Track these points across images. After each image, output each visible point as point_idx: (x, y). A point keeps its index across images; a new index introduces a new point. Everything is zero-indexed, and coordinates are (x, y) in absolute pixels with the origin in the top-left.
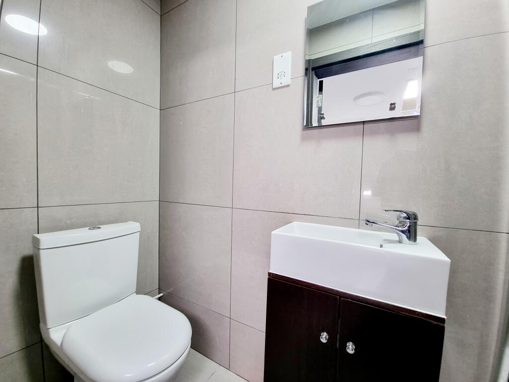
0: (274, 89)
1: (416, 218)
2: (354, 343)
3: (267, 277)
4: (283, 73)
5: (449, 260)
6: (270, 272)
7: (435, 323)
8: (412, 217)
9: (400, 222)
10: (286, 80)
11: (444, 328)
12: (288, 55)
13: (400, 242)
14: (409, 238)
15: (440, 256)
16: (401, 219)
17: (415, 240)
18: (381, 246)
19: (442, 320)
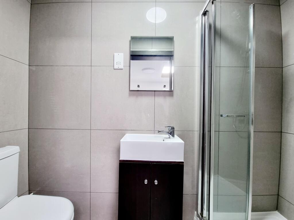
0: (114, 69)
1: (174, 129)
2: (157, 180)
3: (119, 162)
4: (119, 63)
5: (184, 142)
6: (120, 159)
7: (181, 164)
8: (173, 128)
9: (169, 131)
10: (121, 67)
11: (183, 165)
12: (122, 55)
13: (169, 138)
14: (172, 136)
15: (181, 141)
16: (170, 130)
17: (174, 137)
18: (164, 140)
19: (183, 162)
